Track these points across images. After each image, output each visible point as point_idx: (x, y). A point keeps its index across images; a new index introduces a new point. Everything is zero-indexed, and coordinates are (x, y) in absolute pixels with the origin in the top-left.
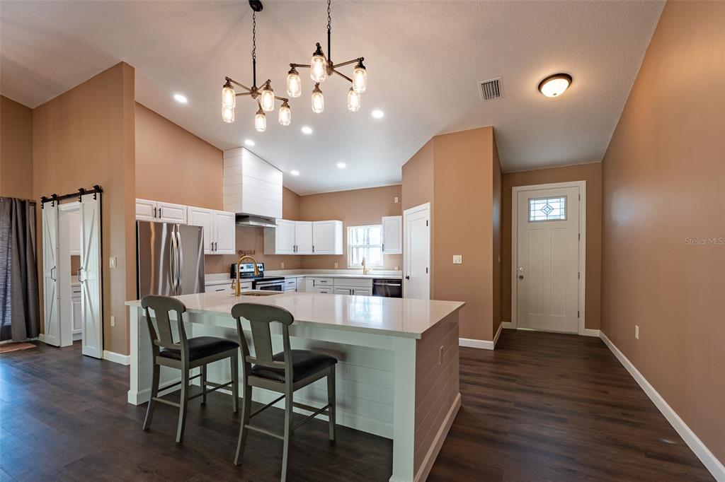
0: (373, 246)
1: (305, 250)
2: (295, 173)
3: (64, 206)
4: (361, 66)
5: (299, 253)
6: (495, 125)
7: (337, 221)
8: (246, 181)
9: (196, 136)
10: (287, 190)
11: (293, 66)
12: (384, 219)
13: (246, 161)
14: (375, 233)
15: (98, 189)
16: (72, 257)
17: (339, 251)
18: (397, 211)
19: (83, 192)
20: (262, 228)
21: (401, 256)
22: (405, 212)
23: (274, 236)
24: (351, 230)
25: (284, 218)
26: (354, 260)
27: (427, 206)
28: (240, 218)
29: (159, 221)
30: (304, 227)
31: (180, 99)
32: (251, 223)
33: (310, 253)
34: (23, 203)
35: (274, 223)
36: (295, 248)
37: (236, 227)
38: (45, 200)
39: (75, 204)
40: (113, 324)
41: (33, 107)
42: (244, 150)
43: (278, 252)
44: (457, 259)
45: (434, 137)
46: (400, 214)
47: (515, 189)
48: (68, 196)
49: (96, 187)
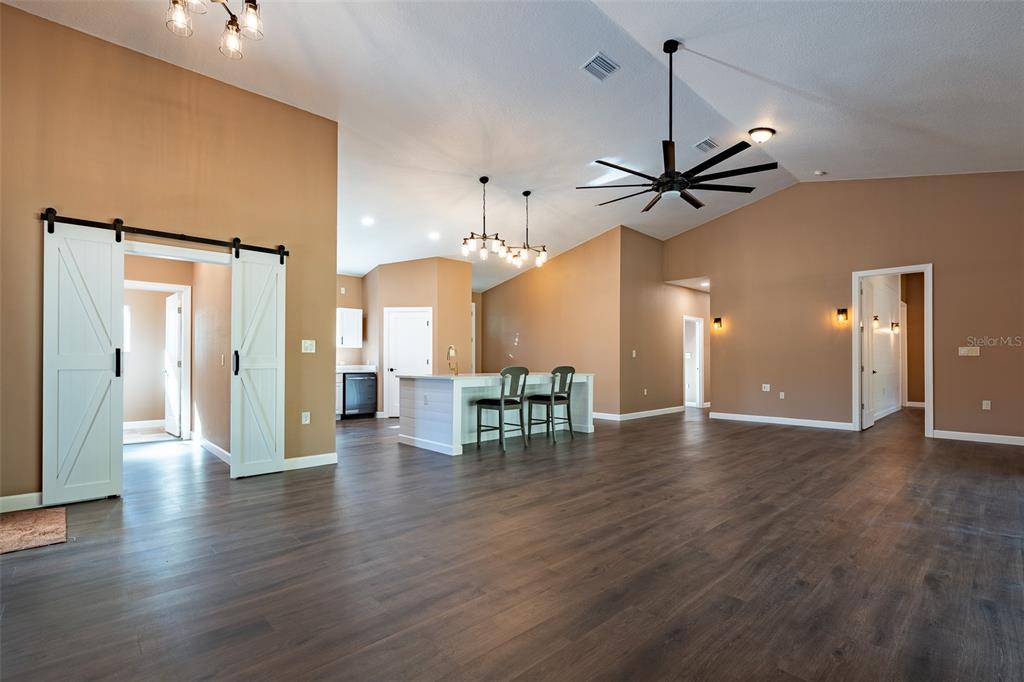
15: (283, 251)
22: (386, 309)
27: (427, 309)
40: (305, 421)
48: (182, 238)
49: (281, 248)
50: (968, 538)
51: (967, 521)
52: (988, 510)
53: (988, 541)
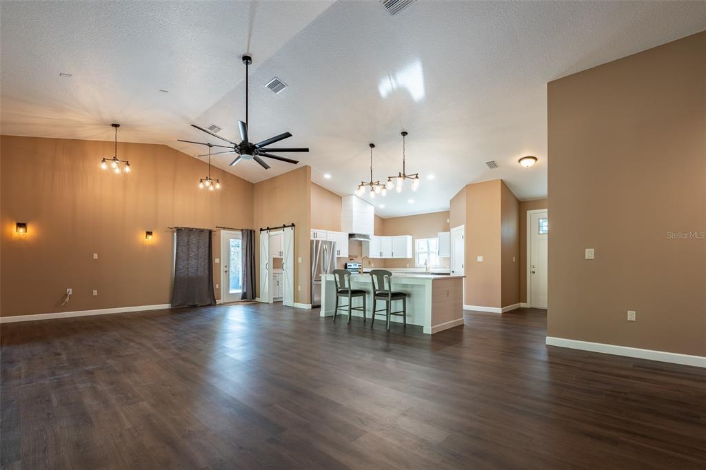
0: (432, 252)
1: (387, 255)
2: (382, 206)
3: (272, 233)
4: (417, 177)
5: (383, 257)
6: (503, 178)
7: (408, 236)
8: (355, 214)
9: (328, 191)
10: (376, 216)
11: (389, 178)
12: (439, 234)
13: (355, 202)
14: (434, 242)
15: (293, 225)
16: (274, 258)
17: (409, 256)
18: (447, 229)
19: (284, 226)
20: (361, 241)
21: (449, 259)
22: (452, 230)
23: (369, 247)
24: (417, 241)
25: (375, 235)
26: (420, 261)
27: (463, 226)
28: (351, 236)
29: (317, 239)
30: (386, 240)
31: (327, 176)
32: (357, 239)
33: (391, 257)
34: (251, 231)
35: (368, 238)
36: (381, 254)
37: (349, 241)
38: (261, 230)
39: (281, 231)
40: (299, 289)
41: (254, 182)
42: (354, 196)
43: (371, 256)
44: (480, 259)
45: (466, 186)
46: (449, 231)
47: (529, 212)
48: (276, 228)
49: (293, 224)
50: (53, 374)
51: (60, 384)
52: (49, 401)
53: (42, 377)
